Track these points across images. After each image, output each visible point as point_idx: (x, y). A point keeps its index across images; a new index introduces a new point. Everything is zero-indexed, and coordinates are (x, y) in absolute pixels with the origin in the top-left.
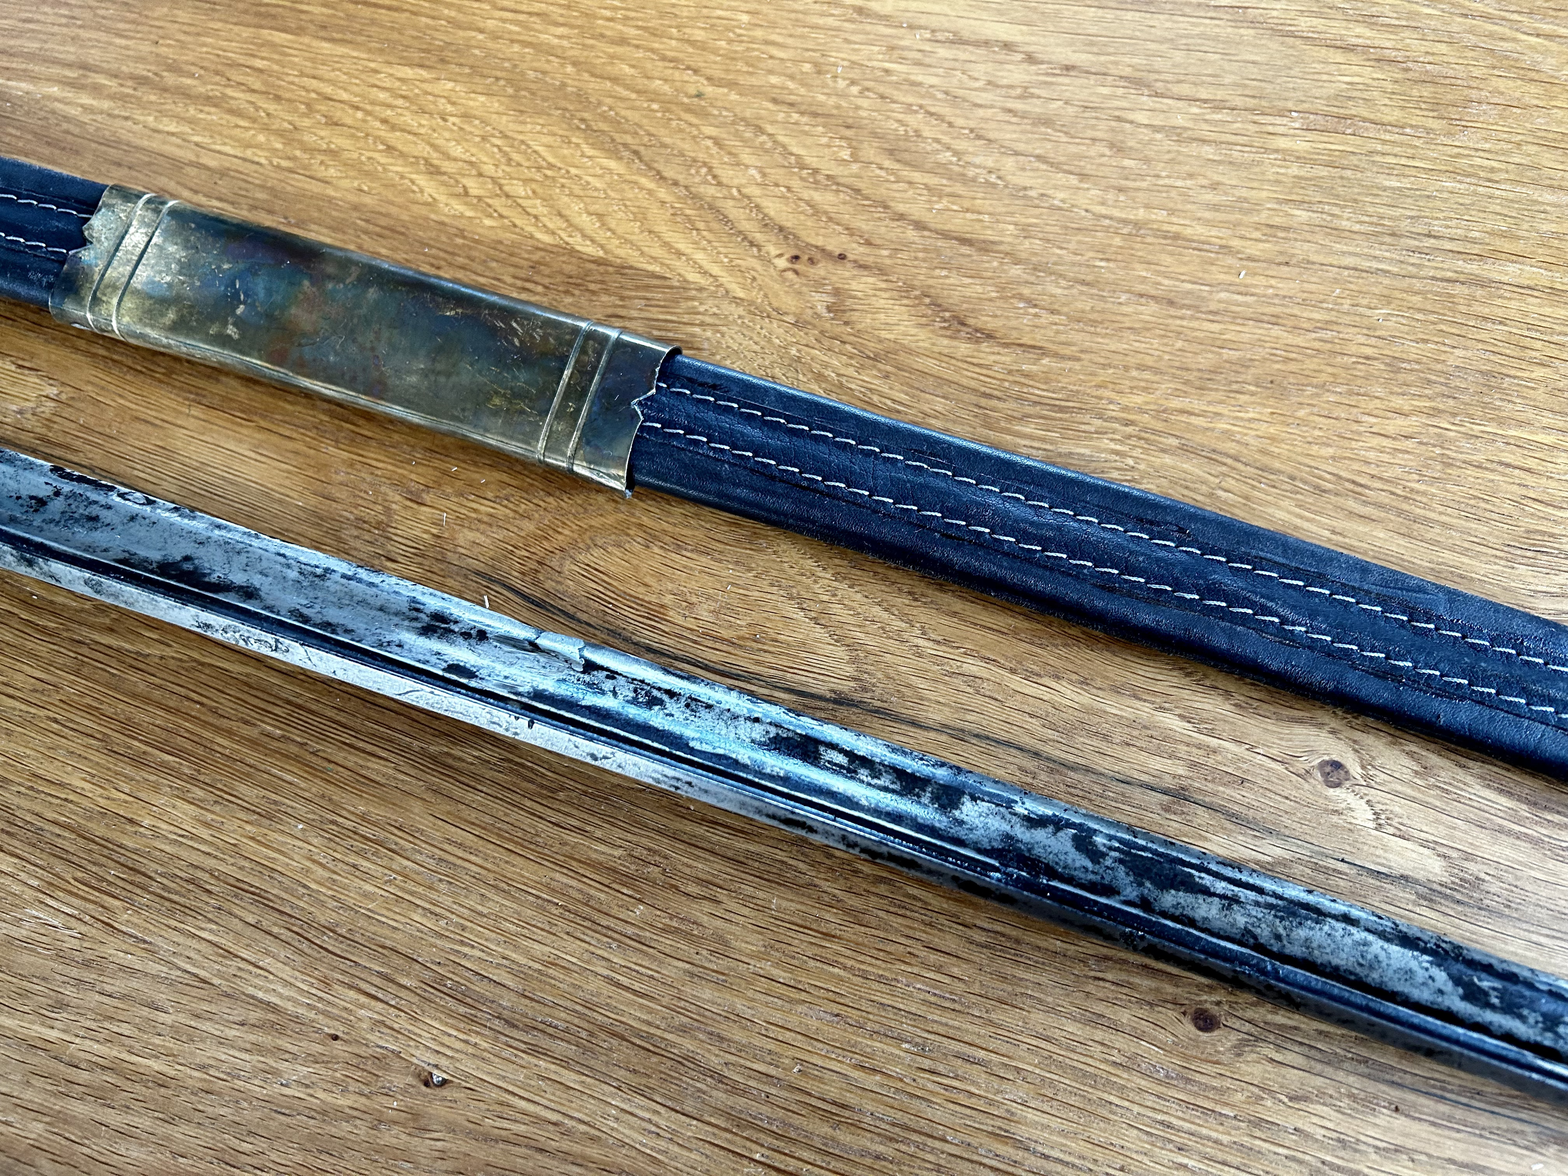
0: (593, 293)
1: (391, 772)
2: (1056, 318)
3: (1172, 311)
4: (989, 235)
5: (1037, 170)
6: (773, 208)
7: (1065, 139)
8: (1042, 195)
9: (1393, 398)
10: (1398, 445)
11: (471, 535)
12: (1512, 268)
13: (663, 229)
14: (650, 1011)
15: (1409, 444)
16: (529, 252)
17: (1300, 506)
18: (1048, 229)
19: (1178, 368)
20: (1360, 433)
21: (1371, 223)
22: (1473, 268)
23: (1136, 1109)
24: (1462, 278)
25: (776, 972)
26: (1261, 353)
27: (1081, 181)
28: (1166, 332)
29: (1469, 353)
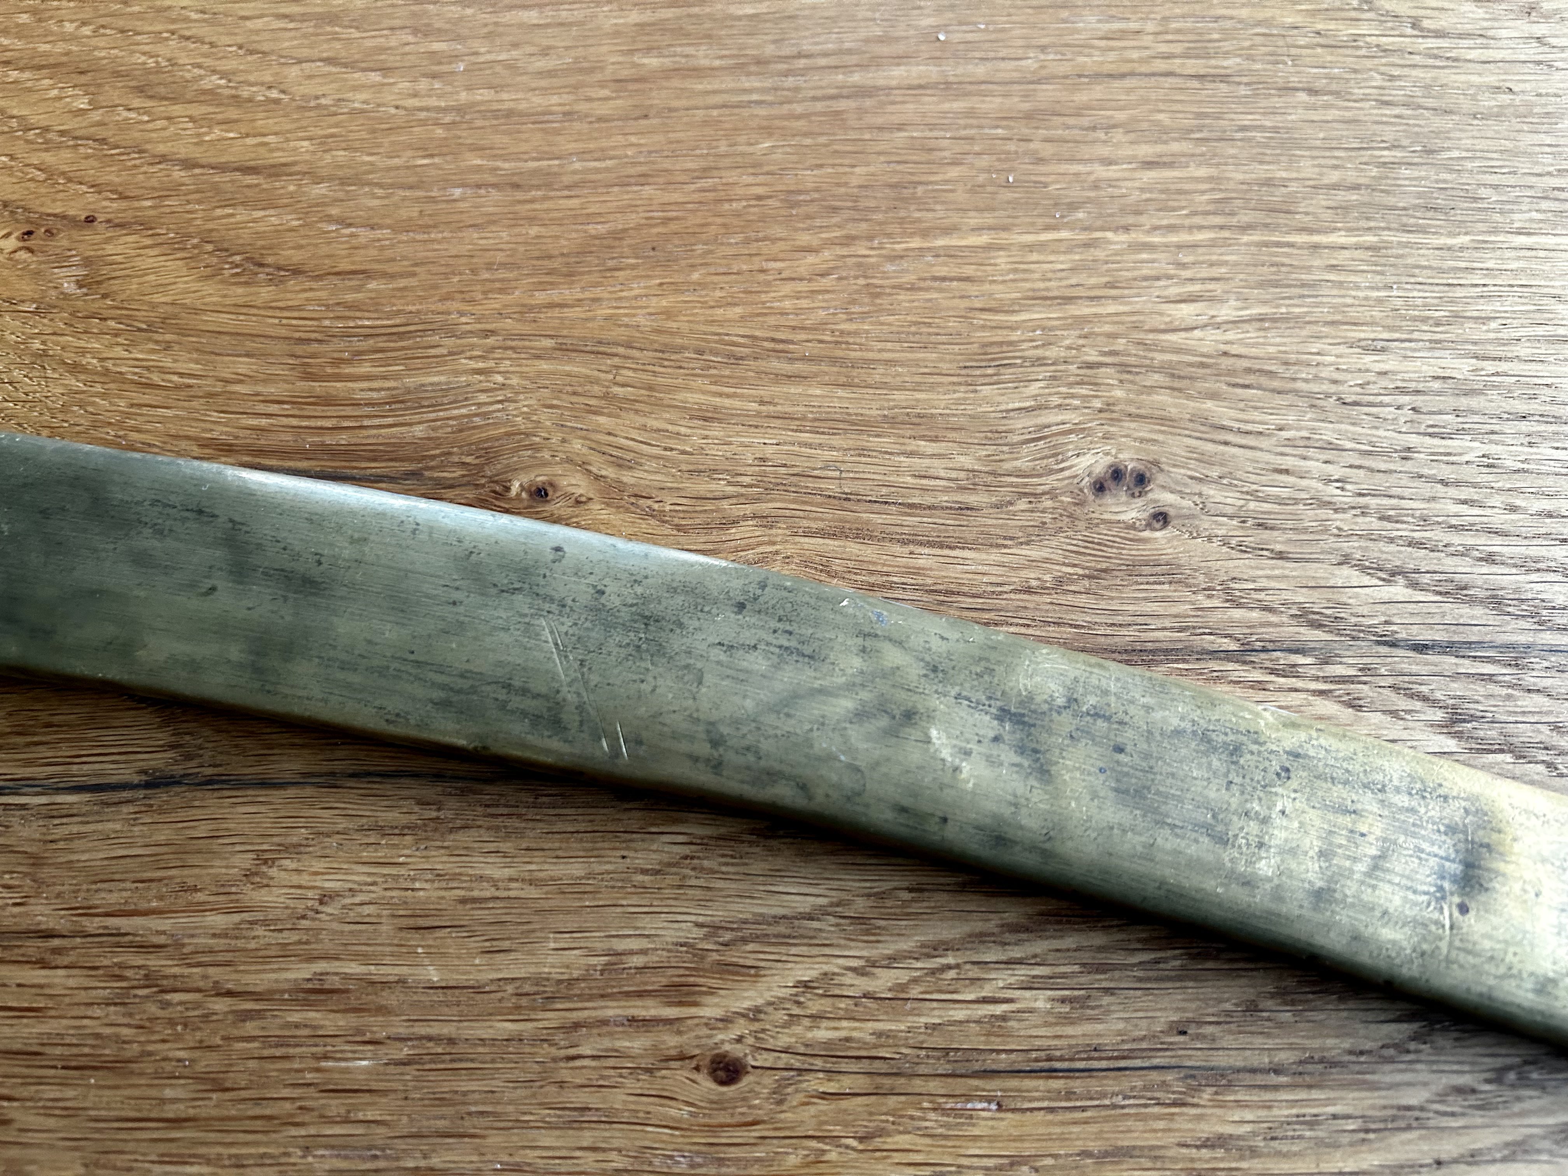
2: (378, 234)
3: (520, 195)
4: (280, 157)
5: (330, 74)
7: (358, 35)
8: (339, 100)
9: (796, 236)
10: (814, 286)
15: (827, 282)
17: (715, 383)
18: (352, 136)
19: (538, 258)
20: (768, 283)
21: (734, 56)
22: (856, 78)
24: (845, 92)
26: (633, 219)
27: (384, 76)
28: (516, 220)
29: (872, 169)
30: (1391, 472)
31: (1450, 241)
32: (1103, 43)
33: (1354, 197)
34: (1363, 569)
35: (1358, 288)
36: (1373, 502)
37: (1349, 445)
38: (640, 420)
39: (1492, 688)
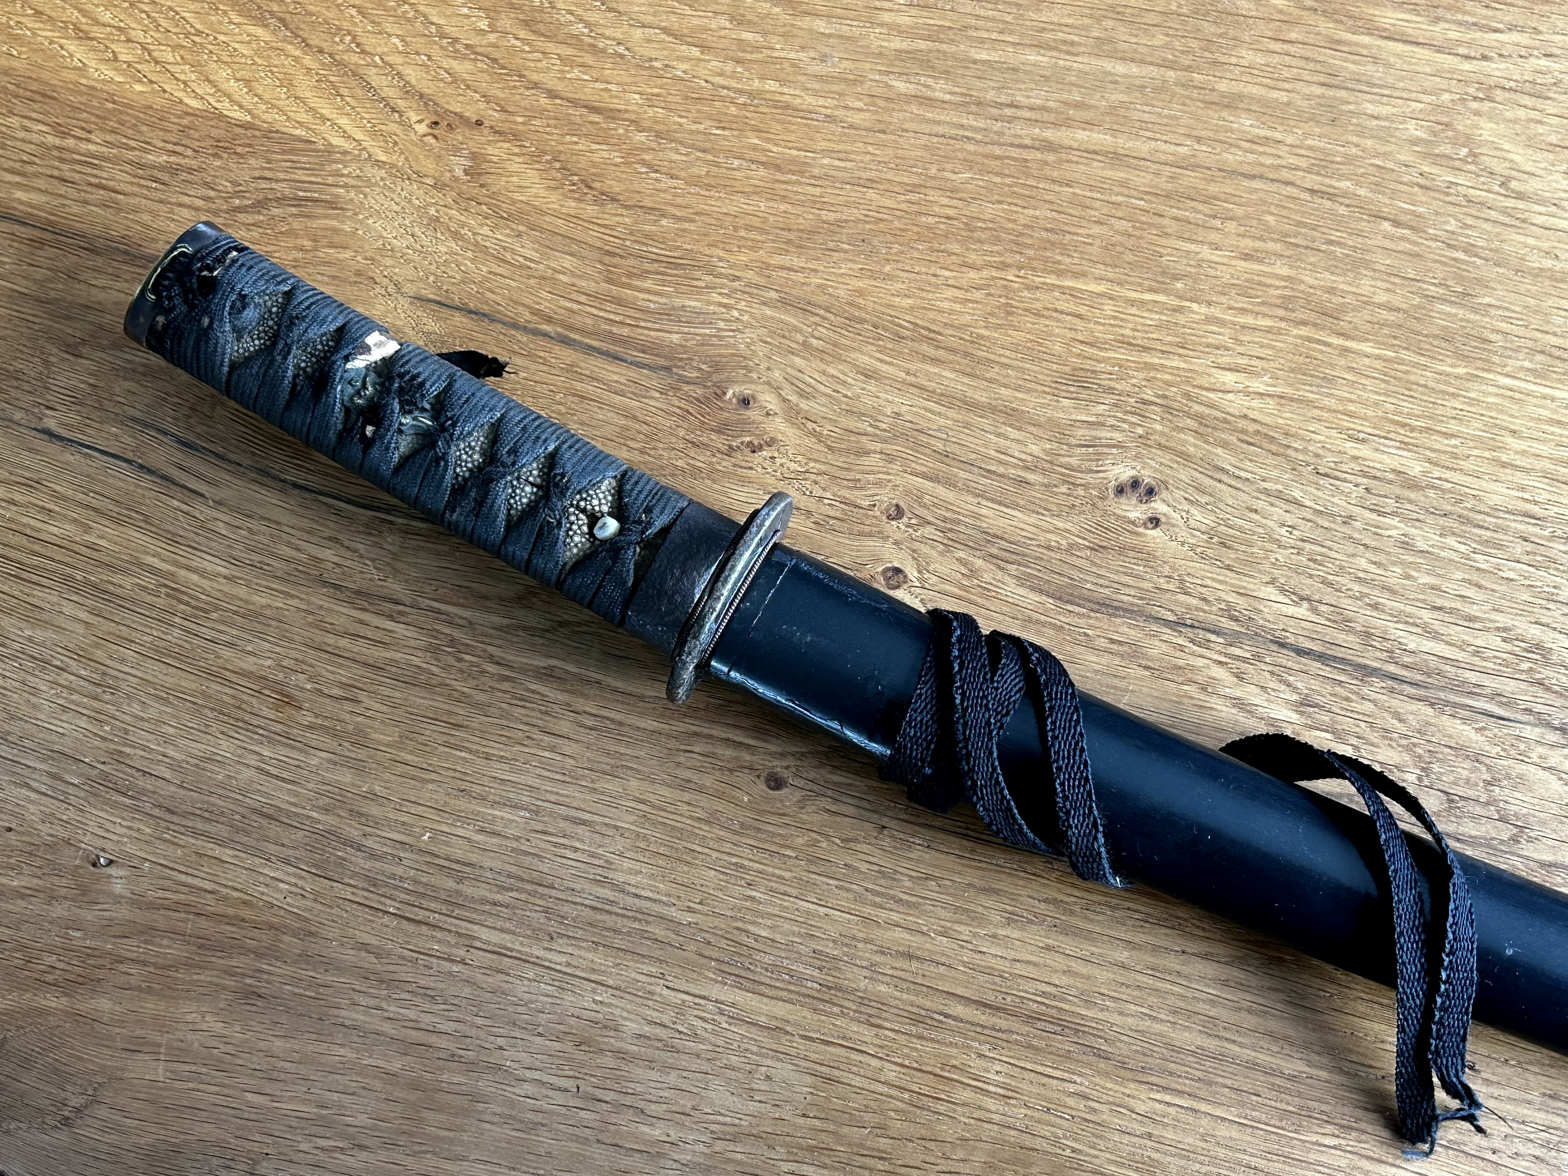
0: (241, 156)
1: (55, 599)
2: (675, 183)
3: (779, 176)
4: (617, 104)
5: (663, 41)
6: (412, 74)
7: (690, 12)
8: (667, 66)
9: (967, 254)
10: (969, 296)
11: (127, 384)
12: (1082, 135)
13: (308, 94)
14: (297, 795)
15: (978, 295)
16: (180, 117)
17: (880, 352)
18: (670, 98)
19: (782, 229)
20: (937, 286)
21: (962, 94)
22: (1048, 134)
23: (715, 855)
24: (1037, 144)
25: (409, 758)
26: (856, 213)
27: (702, 53)
28: (773, 195)
29: (1038, 213)
30: (1330, 529)
31: (1449, 369)
32: (1247, 145)
33: (1391, 317)
34: (1282, 591)
35: (1364, 390)
36: (1308, 546)
37: (1308, 503)
38: (823, 366)
39: (1338, 689)
